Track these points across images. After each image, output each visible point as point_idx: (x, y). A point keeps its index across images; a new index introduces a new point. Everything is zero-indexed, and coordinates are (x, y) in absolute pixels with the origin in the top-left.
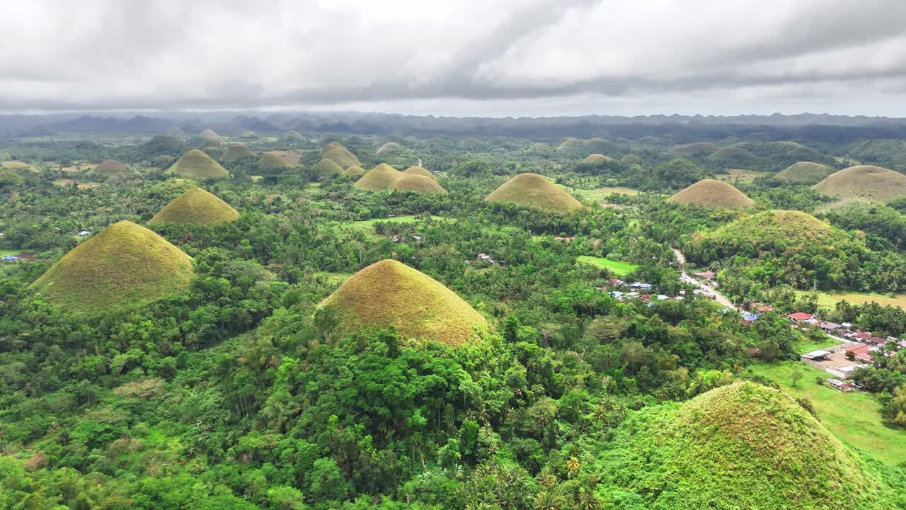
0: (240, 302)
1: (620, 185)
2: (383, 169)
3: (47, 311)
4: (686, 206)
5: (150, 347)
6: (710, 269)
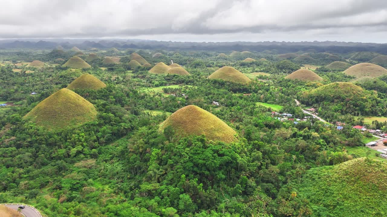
0: (120, 124)
1: (261, 71)
2: (161, 64)
3: (37, 129)
4: (294, 80)
5: (85, 145)
6: (313, 107)
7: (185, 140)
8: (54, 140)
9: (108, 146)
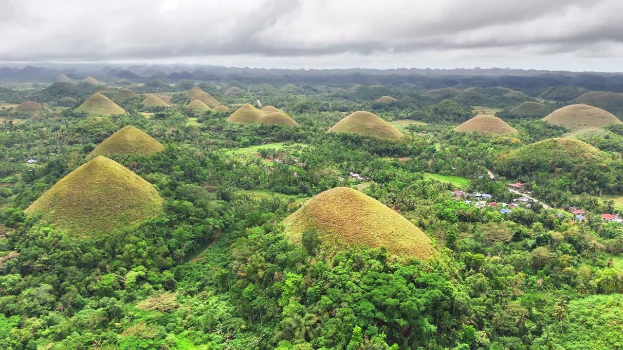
0: (205, 220)
1: (408, 118)
3: (57, 236)
4: (471, 133)
5: (149, 263)
6: (518, 181)
7: (348, 256)
8: (92, 256)
9: (190, 262)
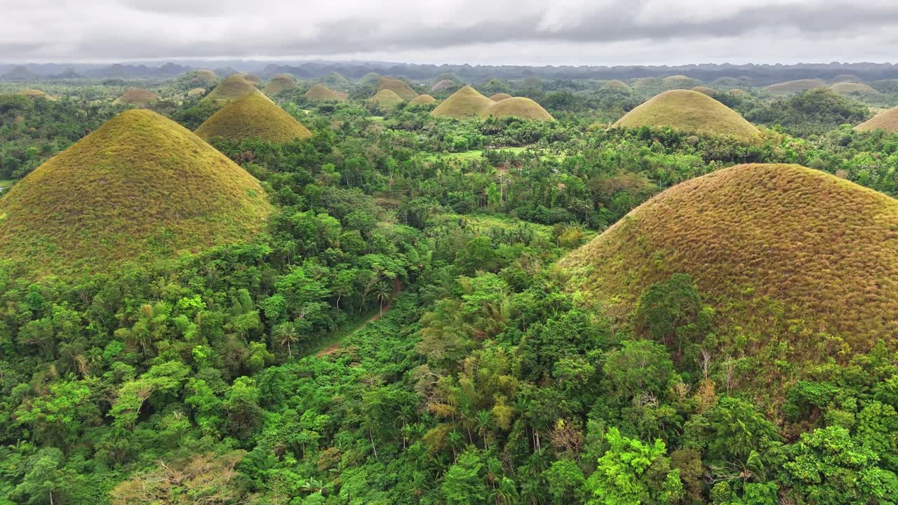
2: (468, 93)
5: (201, 354)
